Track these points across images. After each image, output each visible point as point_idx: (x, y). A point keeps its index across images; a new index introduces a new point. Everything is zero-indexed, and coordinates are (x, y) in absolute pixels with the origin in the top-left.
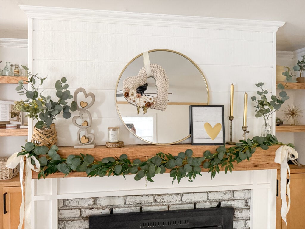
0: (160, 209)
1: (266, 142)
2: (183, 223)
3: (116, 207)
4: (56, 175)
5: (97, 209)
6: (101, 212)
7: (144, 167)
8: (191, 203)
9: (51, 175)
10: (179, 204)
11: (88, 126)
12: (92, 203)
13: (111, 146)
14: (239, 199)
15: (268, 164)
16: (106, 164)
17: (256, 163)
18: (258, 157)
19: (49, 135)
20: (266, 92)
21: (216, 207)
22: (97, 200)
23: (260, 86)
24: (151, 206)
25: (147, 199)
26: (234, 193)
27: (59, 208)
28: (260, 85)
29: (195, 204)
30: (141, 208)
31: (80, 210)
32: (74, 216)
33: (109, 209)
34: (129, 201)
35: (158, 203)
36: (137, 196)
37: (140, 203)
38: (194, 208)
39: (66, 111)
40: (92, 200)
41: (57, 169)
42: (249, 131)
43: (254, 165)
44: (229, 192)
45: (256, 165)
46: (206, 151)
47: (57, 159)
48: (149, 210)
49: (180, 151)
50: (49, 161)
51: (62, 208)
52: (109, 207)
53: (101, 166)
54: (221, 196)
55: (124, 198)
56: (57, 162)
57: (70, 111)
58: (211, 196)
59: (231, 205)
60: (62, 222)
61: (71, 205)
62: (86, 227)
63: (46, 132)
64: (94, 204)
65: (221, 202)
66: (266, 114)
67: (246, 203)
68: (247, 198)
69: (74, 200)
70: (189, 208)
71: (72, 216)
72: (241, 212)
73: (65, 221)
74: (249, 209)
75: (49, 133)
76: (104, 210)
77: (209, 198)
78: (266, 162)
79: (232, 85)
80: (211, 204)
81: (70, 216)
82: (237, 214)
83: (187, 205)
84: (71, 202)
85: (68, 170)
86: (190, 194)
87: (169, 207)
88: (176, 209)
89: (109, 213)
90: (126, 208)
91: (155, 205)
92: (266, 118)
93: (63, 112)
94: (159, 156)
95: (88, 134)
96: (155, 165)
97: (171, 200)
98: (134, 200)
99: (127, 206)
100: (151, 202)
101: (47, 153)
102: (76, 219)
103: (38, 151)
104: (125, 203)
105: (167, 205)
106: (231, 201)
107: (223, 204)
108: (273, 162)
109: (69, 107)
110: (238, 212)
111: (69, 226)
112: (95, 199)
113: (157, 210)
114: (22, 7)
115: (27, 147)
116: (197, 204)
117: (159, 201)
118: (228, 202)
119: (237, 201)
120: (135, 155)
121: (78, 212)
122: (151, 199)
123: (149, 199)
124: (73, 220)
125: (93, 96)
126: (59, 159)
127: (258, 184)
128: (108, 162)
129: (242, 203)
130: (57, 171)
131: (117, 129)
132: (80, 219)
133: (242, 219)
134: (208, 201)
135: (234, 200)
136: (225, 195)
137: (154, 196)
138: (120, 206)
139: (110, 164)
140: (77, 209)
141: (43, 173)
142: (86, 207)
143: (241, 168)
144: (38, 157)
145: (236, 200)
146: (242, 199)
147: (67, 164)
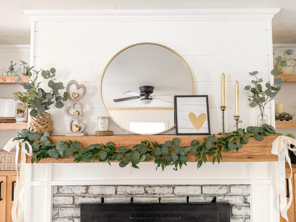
0: (151, 201)
1: (261, 133)
2: (175, 217)
3: (108, 197)
4: (47, 160)
5: (89, 197)
6: (93, 201)
7: (129, 154)
8: (183, 196)
9: (43, 160)
10: (171, 197)
11: (79, 116)
12: (84, 191)
13: (99, 134)
14: (237, 196)
15: (264, 156)
16: (91, 151)
17: (250, 154)
18: (252, 148)
19: (42, 123)
20: (261, 80)
21: (211, 202)
22: (89, 189)
23: (255, 75)
24: (142, 197)
25: (138, 190)
26: (231, 188)
27: (53, 194)
28: (254, 73)
29: (188, 198)
30: (132, 199)
31: (73, 197)
32: (68, 203)
33: (101, 198)
34: (120, 190)
35: (149, 194)
36: (128, 187)
37: (131, 194)
38: (186, 202)
39: (59, 101)
40: (84, 188)
41: (48, 154)
42: (241, 121)
43: (247, 156)
44: (224, 187)
45: (250, 156)
46: (194, 140)
47: (48, 145)
48: (140, 201)
49: (167, 140)
50: (41, 146)
51: (57, 195)
52: (100, 196)
53: (88, 152)
54: (216, 191)
55: (115, 188)
56: (48, 148)
57: (62, 101)
58: (206, 190)
59: (228, 201)
60: (56, 208)
61: (65, 192)
62: (78, 214)
63: (40, 120)
64: (87, 192)
65: (216, 197)
66: (261, 103)
67: (245, 200)
68: (245, 194)
69: (68, 187)
70: (182, 202)
71: (66, 203)
72: (239, 209)
73: (59, 208)
74: (248, 206)
75: (43, 121)
76: (96, 198)
77: (203, 193)
78: (262, 154)
79: (223, 74)
80: (205, 199)
81: (64, 203)
82: (235, 211)
83: (179, 198)
84: (65, 189)
85: (57, 155)
86: (183, 187)
87: (160, 199)
88: (167, 202)
89: (101, 202)
90: (117, 198)
91: (146, 197)
92: (262, 108)
93: (56, 102)
94: (144, 143)
95: (79, 123)
96: (140, 153)
97: (163, 192)
98: (124, 190)
99: (119, 196)
100: (141, 193)
101: (40, 139)
102: (69, 206)
103: (32, 137)
104: (116, 192)
105: (158, 197)
106: (228, 196)
107: (219, 199)
108: (270, 154)
109: (61, 97)
110: (236, 209)
111: (63, 212)
112: (87, 187)
113: (148, 201)
114: (26, 12)
115: (22, 133)
116: (190, 197)
117: (149, 192)
118: (224, 198)
119: (234, 197)
120: (121, 143)
121: (71, 199)
122: (142, 190)
123: (139, 190)
124: (66, 207)
125: (84, 87)
126: (50, 145)
127: (257, 179)
128: (93, 148)
129: (240, 199)
130: (48, 156)
131: (106, 118)
132: (73, 206)
133: (241, 217)
134: (203, 195)
135: (230, 196)
136: (220, 190)
137: (145, 187)
138: (111, 196)
139: (96, 150)
140: (71, 196)
141: (36, 158)
142: (79, 195)
143: (233, 159)
144: (31, 143)
145: (233, 195)
146: (240, 195)
147: (56, 150)
